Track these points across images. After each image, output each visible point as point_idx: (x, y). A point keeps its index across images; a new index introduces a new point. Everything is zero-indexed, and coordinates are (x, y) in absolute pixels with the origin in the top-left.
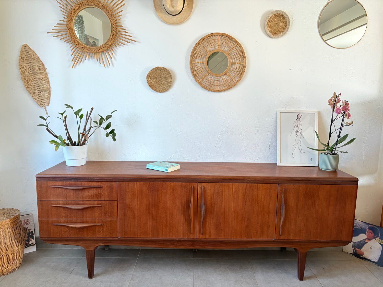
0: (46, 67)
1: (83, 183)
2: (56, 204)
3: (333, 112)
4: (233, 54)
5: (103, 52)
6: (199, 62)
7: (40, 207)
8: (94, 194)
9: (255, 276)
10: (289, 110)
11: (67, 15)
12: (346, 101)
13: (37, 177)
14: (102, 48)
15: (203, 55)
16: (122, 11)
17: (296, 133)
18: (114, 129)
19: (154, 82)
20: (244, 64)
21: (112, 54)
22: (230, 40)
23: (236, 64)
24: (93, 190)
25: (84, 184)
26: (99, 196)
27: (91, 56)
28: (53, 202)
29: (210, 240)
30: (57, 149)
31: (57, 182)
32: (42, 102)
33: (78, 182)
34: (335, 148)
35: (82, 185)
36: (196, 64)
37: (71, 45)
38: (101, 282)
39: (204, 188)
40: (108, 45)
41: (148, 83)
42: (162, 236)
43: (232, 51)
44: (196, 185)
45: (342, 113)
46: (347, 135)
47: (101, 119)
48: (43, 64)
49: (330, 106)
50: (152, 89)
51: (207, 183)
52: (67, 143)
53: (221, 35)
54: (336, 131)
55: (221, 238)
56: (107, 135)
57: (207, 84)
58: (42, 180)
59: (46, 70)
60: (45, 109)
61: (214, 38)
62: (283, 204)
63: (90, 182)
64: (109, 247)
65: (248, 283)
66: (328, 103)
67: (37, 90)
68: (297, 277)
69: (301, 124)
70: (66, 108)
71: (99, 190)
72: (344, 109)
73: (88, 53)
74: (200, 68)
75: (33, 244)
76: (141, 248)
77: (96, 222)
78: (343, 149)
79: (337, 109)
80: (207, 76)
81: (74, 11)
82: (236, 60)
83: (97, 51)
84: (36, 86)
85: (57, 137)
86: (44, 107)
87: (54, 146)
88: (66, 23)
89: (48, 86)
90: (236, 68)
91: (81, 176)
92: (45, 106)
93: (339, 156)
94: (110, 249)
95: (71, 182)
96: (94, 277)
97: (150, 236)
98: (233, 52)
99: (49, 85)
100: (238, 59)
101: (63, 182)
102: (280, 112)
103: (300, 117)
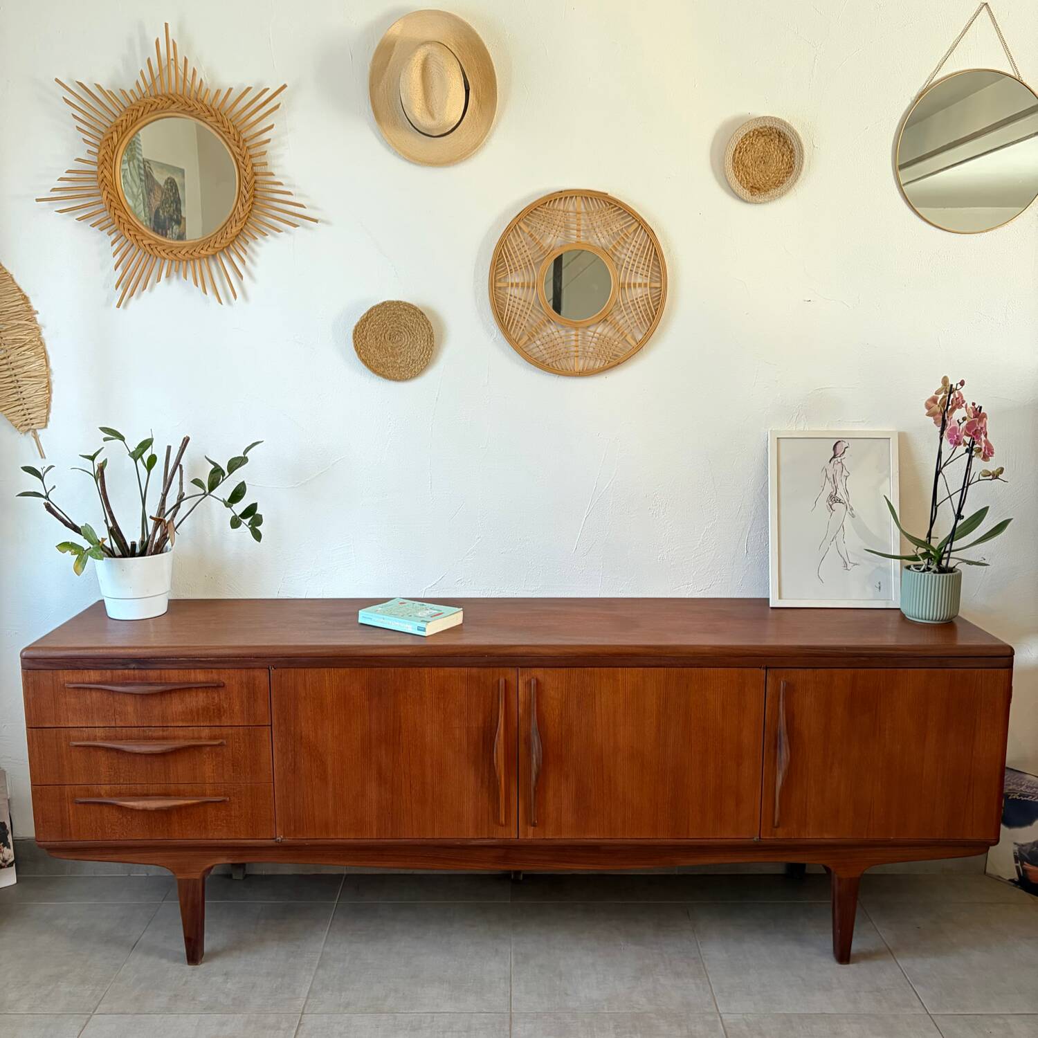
0: (35, 308)
1: (165, 673)
2: (83, 740)
3: (941, 439)
4: (625, 255)
5: (214, 256)
6: (517, 285)
7: (36, 749)
8: (200, 707)
9: (702, 953)
10: (807, 428)
11: (98, 143)
12: (976, 406)
13: (24, 659)
14: (212, 244)
15: (531, 261)
16: (272, 127)
17: (831, 503)
18: (256, 504)
19: (378, 348)
20: (661, 287)
21: (243, 262)
22: (614, 211)
23: (635, 286)
24: (197, 696)
25: (167, 676)
26: (214, 712)
27: (177, 271)
28: (74, 733)
29: (561, 842)
30: (79, 568)
31: (86, 671)
32: (24, 418)
33: (147, 671)
34: (947, 552)
35: (163, 681)
36: (509, 291)
37: (114, 237)
38: (225, 974)
39: (538, 683)
40: (229, 236)
41: (359, 354)
42: (409, 833)
43: (623, 247)
44: (511, 674)
45: (965, 444)
46: (984, 511)
47: (212, 472)
48: (25, 296)
49: (931, 419)
50: (369, 372)
51: (548, 669)
52: (109, 546)
53: (586, 198)
54: (950, 497)
55: (592, 836)
56: (235, 523)
57: (544, 352)
58: (41, 667)
59: (36, 316)
60: (36, 438)
61: (564, 205)
62: (782, 731)
63: (187, 671)
64: (245, 870)
65: (678, 975)
66: (927, 411)
67: (9, 380)
68: (831, 955)
69: (845, 473)
70: (105, 440)
71: (216, 696)
72: (969, 430)
73: (167, 261)
74: (522, 302)
75: (8, 863)
76: (345, 873)
77: (208, 792)
78: (975, 553)
79: (951, 430)
80: (545, 325)
81: (120, 129)
82: (636, 277)
83: (195, 254)
84: (6, 367)
85: (76, 529)
86: (30, 433)
87: (70, 558)
88: (95, 168)
89: (45, 368)
90: (635, 302)
91: (157, 652)
92: (35, 430)
93: (960, 575)
94: (246, 876)
95: (126, 671)
96: (206, 961)
97: (375, 832)
98: (625, 251)
99: (45, 363)
100: (640, 271)
101: (104, 671)
102: (778, 438)
103: (844, 452)
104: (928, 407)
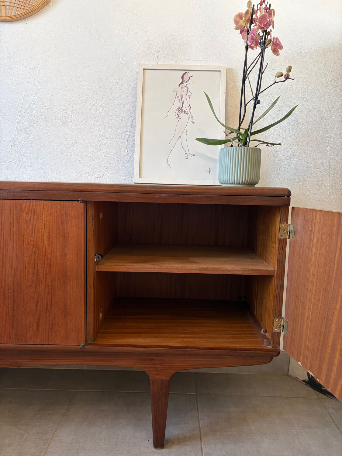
3: (246, 52)
9: (55, 435)
10: (165, 63)
17: (178, 113)
66: (234, 26)
69: (189, 94)
93: (260, 150)
102: (144, 69)
103: (189, 80)
104: (236, 22)
